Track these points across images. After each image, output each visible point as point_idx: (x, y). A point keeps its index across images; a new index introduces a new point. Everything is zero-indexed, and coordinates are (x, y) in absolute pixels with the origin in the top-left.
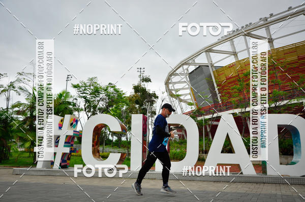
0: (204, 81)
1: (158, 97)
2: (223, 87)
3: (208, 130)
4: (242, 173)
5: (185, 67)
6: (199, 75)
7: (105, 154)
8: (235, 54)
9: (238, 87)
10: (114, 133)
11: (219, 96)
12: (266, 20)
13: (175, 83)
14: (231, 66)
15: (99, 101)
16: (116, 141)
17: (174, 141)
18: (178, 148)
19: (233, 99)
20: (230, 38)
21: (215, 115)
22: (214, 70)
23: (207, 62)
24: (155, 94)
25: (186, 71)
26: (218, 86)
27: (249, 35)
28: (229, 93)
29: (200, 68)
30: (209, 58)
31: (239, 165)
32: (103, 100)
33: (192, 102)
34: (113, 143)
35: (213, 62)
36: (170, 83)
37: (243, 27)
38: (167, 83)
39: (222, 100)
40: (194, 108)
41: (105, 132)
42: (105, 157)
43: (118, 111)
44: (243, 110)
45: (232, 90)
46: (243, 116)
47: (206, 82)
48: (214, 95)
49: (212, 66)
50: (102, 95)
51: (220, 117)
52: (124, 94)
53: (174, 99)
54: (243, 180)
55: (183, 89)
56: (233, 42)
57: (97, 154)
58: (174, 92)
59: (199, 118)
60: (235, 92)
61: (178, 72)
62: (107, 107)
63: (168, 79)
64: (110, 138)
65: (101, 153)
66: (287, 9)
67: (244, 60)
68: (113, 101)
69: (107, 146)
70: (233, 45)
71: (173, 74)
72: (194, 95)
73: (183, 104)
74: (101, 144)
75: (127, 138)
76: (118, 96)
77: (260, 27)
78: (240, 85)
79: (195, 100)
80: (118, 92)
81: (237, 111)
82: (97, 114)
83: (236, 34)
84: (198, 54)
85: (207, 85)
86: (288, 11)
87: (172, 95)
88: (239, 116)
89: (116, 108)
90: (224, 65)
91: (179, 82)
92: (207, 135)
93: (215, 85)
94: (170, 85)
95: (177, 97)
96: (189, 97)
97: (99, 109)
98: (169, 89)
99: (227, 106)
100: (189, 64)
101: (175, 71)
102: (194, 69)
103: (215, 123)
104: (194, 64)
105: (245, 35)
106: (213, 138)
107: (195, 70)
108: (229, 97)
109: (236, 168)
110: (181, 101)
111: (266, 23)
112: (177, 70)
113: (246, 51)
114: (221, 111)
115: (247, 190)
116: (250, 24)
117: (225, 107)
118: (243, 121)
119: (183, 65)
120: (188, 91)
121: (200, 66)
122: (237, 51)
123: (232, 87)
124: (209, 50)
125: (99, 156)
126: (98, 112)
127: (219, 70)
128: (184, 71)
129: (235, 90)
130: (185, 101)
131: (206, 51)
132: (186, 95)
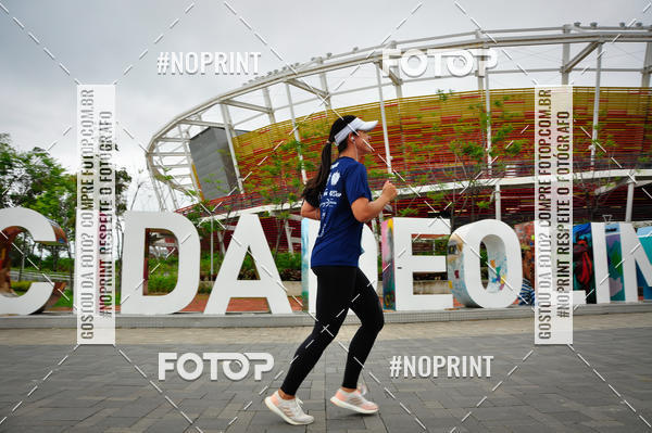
0: (217, 155)
1: (130, 179)
2: (248, 166)
3: (221, 239)
4: (270, 312)
5: (184, 127)
6: (207, 143)
7: (24, 283)
8: (270, 112)
9: (273, 167)
10: (42, 245)
11: (240, 181)
12: (322, 62)
13: (165, 154)
14: (262, 132)
15: (11, 181)
16: (48, 258)
17: (161, 258)
18: (166, 270)
19: (263, 189)
20: (262, 84)
21: (232, 215)
22: (234, 136)
23: (222, 122)
24: (125, 173)
25: (184, 135)
26: (239, 164)
27: (293, 82)
28: (256, 177)
29: (210, 131)
30: (226, 114)
31: (265, 299)
32: (20, 180)
33: (193, 189)
34: (42, 263)
35: (234, 122)
36: (155, 154)
37: (284, 68)
38: (149, 155)
39: (245, 189)
40: (197, 200)
41: (25, 242)
42: (22, 290)
43: (52, 202)
44: (279, 207)
45: (263, 172)
46: (279, 217)
47: (219, 156)
48: (232, 180)
49: (231, 129)
50: (19, 171)
51: (237, 218)
52: (63, 170)
53: (162, 184)
54: (271, 323)
55: (178, 166)
56: (268, 91)
57: (6, 285)
58: (161, 171)
59: (205, 219)
60: (267, 177)
61: (170, 134)
62: (30, 194)
63: (152, 147)
64: (36, 252)
65: (14, 283)
66: (351, 50)
67: (283, 123)
68: (41, 182)
69: (29, 269)
70: (267, 95)
71: (160, 137)
72: (197, 177)
73: (177, 193)
74: (16, 264)
75: (69, 255)
76: (52, 173)
77: (311, 71)
78: (276, 165)
79: (200, 186)
80: (50, 165)
81: (269, 208)
82: (7, 206)
83: (274, 78)
84: (208, 106)
85: (220, 161)
86: (353, 53)
87: (157, 176)
88: (272, 218)
89: (47, 195)
90: (251, 130)
91: (171, 154)
92: (217, 248)
93: (235, 163)
94: (155, 158)
95: (167, 180)
96: (188, 181)
97: (12, 197)
98: (153, 166)
99: (254, 200)
100: (191, 123)
101: (165, 133)
102: (200, 131)
103: (231, 228)
104: (200, 123)
105: (288, 82)
106: (226, 249)
107: (201, 133)
108: (257, 185)
109: (261, 304)
110: (174, 187)
111: (322, 68)
112: (168, 131)
113: (288, 109)
114: (243, 207)
115: (277, 338)
116: (297, 64)
117: (249, 201)
118: (278, 226)
119: (180, 123)
120: (188, 171)
121: (209, 128)
122: (274, 106)
123: (262, 168)
124: (226, 101)
125: (10, 288)
126: (10, 203)
127: (243, 137)
128: (181, 134)
129: (266, 174)
130: (181, 188)
131: (222, 103)
132: (183, 177)
